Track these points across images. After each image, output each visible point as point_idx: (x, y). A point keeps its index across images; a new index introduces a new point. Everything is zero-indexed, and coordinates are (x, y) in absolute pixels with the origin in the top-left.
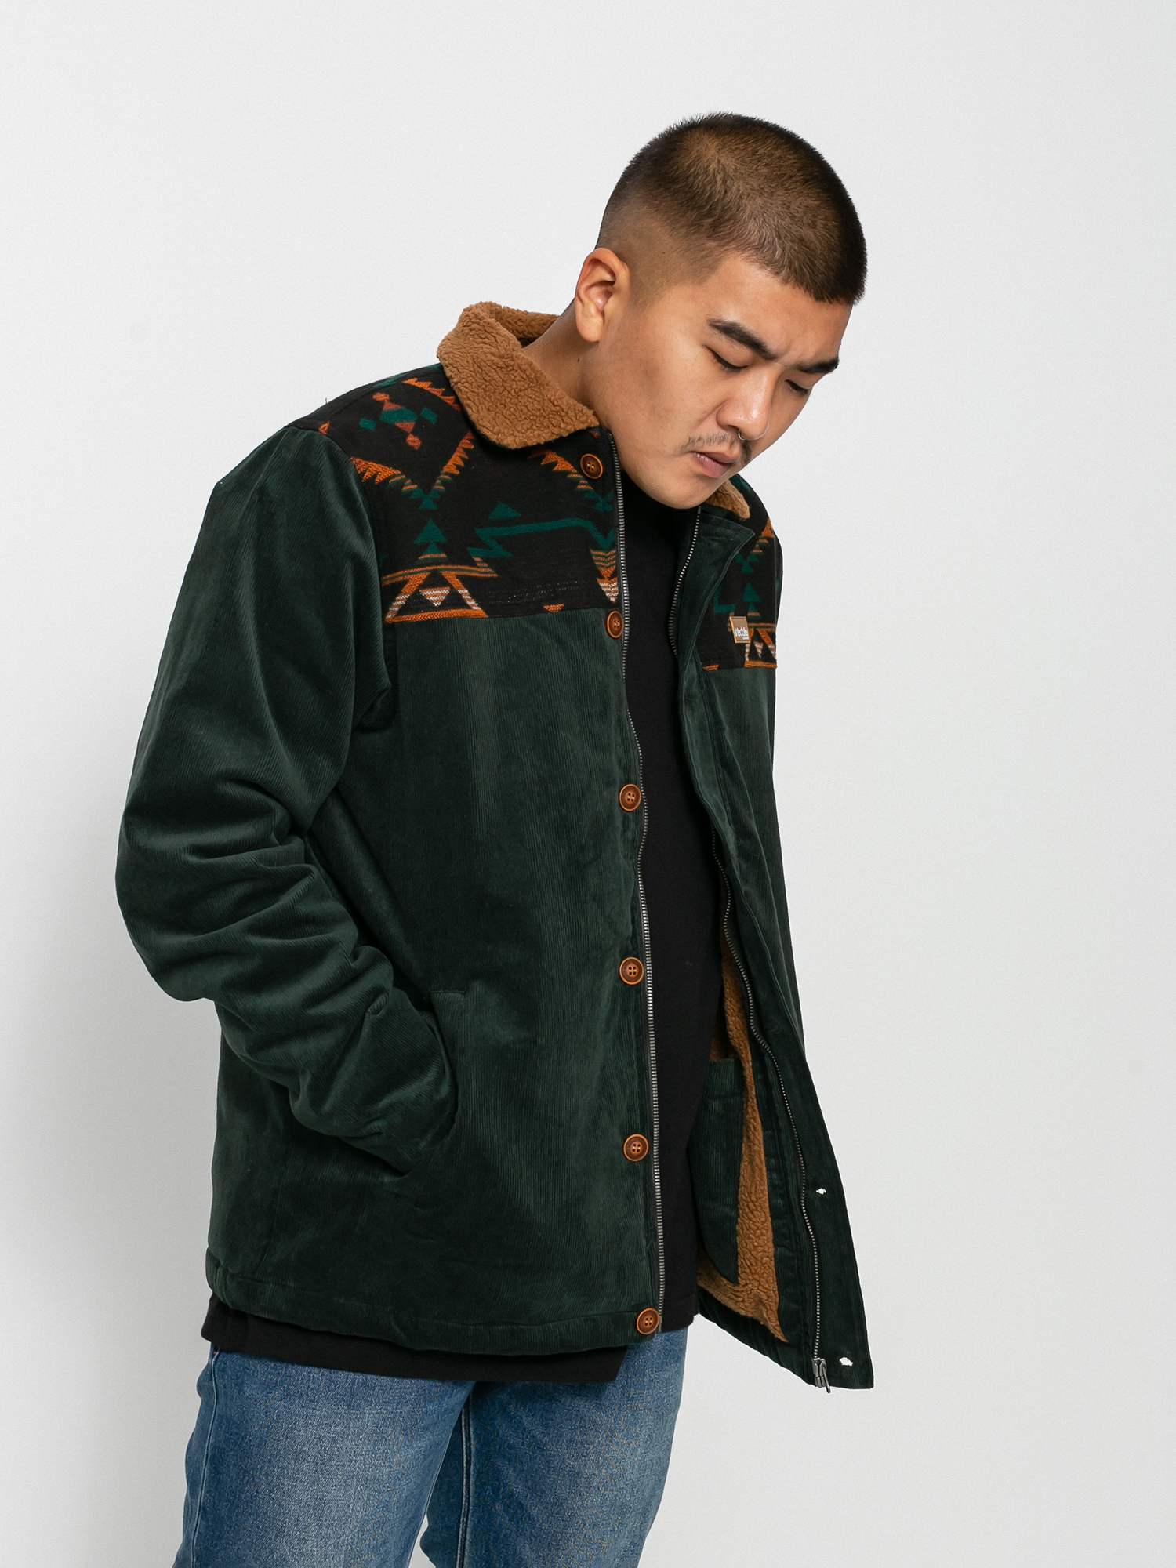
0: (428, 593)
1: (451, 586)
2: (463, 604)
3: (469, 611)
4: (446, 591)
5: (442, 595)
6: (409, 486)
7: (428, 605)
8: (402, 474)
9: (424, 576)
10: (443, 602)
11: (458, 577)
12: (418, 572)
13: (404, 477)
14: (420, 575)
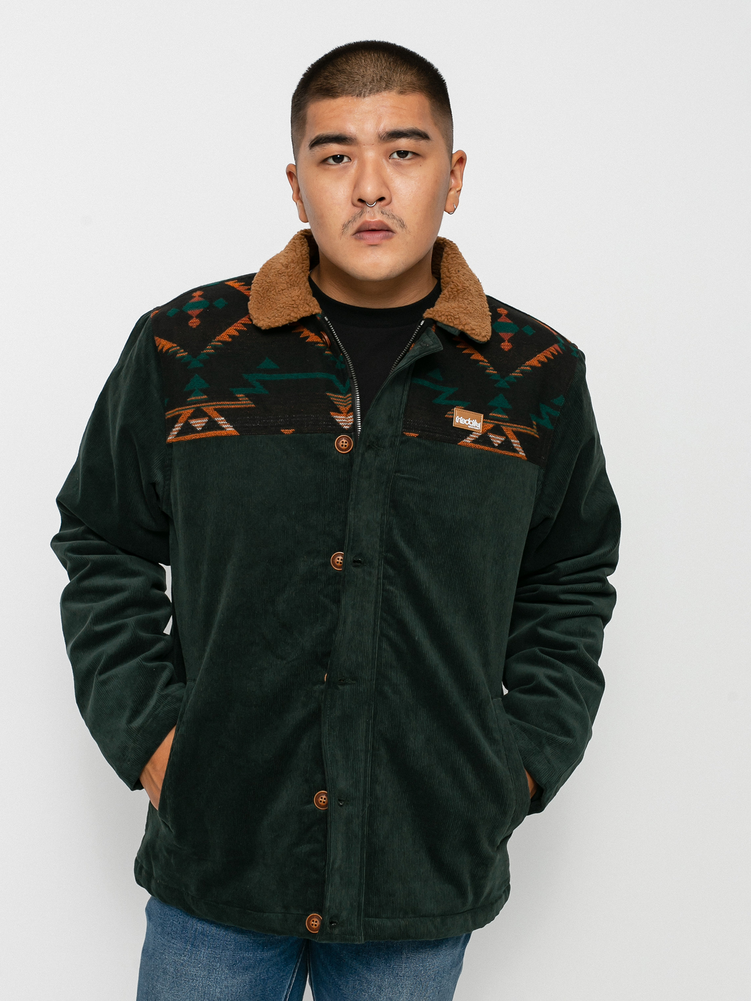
0: (193, 422)
1: (209, 416)
2: (220, 428)
3: (223, 431)
4: (206, 420)
5: (203, 423)
6: (182, 354)
7: (193, 430)
8: (177, 346)
9: (191, 411)
10: (203, 427)
11: (215, 409)
12: (188, 409)
13: (178, 348)
14: (188, 411)
